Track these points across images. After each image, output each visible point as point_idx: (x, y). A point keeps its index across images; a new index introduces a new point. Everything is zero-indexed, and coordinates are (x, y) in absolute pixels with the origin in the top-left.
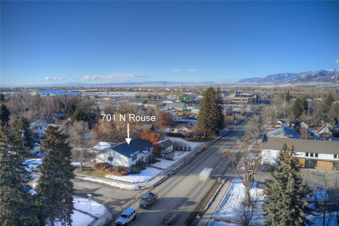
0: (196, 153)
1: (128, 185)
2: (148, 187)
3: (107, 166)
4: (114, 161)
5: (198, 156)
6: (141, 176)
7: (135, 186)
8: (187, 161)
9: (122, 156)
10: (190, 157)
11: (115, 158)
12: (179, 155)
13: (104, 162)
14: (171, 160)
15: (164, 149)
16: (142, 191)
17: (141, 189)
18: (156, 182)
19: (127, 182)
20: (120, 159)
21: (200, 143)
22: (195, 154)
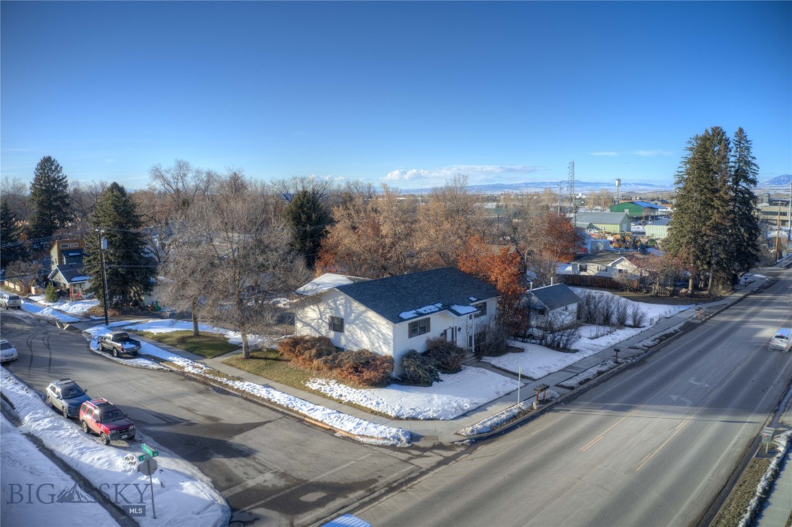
0: (662, 334)
1: (371, 425)
2: (446, 439)
3: (324, 347)
4: (346, 333)
5: (668, 343)
6: (435, 396)
7: (394, 430)
8: (626, 358)
9: (372, 316)
10: (640, 345)
11: (349, 324)
12: (597, 337)
13: (317, 335)
14: (566, 350)
15: (542, 312)
16: (418, 456)
17: (418, 448)
18: (489, 423)
19: (372, 412)
20: (366, 326)
21: (676, 307)
22: (657, 336)
